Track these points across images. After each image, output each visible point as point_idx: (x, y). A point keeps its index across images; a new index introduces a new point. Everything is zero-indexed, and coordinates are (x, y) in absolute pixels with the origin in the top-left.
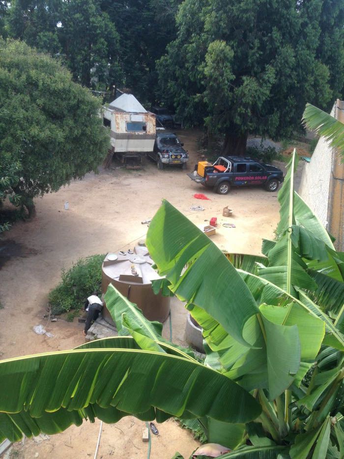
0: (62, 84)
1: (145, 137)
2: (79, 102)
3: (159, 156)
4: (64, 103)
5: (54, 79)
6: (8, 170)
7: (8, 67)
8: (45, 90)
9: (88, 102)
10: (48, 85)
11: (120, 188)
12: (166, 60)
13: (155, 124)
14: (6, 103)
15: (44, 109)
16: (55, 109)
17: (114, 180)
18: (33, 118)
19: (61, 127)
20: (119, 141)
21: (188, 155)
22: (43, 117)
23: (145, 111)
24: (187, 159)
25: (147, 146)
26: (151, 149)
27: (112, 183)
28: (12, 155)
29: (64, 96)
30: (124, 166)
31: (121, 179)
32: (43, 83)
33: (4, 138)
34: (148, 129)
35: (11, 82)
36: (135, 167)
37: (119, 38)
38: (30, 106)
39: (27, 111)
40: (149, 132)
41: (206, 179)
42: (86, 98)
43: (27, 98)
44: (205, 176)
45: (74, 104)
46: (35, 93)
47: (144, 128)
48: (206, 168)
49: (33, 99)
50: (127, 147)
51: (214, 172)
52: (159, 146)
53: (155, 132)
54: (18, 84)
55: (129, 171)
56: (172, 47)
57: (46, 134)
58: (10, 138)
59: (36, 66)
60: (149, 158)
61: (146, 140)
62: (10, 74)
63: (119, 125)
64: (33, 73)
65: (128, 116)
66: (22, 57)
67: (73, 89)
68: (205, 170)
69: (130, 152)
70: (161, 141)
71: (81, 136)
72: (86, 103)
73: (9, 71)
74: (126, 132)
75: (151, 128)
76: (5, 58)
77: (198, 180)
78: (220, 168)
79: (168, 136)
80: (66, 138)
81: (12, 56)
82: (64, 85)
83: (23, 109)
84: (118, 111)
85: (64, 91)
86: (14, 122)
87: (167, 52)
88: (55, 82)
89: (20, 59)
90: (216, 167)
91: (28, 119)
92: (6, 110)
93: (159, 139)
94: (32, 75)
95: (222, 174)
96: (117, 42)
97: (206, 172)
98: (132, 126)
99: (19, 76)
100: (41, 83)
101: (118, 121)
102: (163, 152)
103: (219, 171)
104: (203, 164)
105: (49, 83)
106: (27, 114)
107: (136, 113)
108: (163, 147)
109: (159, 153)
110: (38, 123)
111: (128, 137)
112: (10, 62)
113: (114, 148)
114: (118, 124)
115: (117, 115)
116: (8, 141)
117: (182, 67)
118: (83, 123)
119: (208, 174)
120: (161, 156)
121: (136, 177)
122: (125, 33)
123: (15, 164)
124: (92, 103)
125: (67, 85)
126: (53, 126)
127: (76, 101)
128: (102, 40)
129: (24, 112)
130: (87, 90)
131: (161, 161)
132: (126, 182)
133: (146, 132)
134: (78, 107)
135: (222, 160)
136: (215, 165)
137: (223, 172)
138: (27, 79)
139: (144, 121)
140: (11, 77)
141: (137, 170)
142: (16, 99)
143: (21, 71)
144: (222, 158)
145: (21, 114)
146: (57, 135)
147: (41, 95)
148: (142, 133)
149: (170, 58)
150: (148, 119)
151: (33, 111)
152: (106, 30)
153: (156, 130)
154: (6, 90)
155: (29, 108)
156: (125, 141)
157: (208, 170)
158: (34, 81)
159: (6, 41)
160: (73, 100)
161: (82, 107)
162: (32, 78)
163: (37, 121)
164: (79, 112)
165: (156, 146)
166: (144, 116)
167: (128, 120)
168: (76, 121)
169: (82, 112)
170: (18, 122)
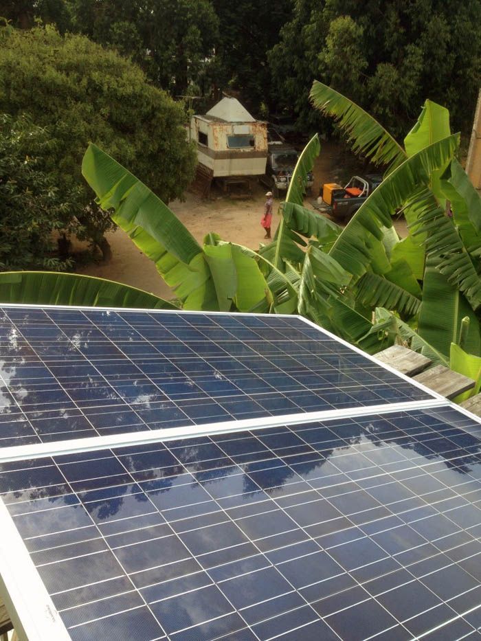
0: (131, 87)
1: (254, 155)
2: (154, 109)
3: (274, 180)
4: (134, 112)
5: (121, 82)
6: (68, 196)
7: (65, 70)
8: (112, 96)
9: (165, 109)
10: (115, 90)
11: (220, 223)
12: (281, 50)
13: (266, 136)
14: (64, 114)
15: (111, 120)
16: (124, 119)
17: (214, 213)
18: (96, 131)
19: (132, 141)
20: (219, 162)
21: (313, 177)
22: (109, 131)
23: (252, 119)
24: (311, 183)
25: (257, 167)
26: (262, 171)
27: (210, 218)
28: (73, 177)
29: (135, 103)
30: (228, 195)
31: (222, 212)
32: (109, 87)
33: (63, 158)
34: (256, 144)
35: (69, 88)
36: (242, 196)
37: (218, 23)
38: (93, 117)
39: (90, 124)
40: (259, 147)
41: (334, 207)
42: (162, 103)
43: (89, 108)
44: (333, 201)
45: (148, 112)
46: (100, 100)
47: (252, 143)
48: (334, 191)
49: (97, 108)
50: (230, 169)
51: (346, 197)
52: (274, 166)
53: (267, 148)
54: (78, 90)
55: (234, 201)
56: (288, 30)
57: (113, 151)
58: (70, 157)
59: (99, 66)
60: (262, 184)
61: (255, 159)
62: (68, 79)
63: (219, 141)
64: (96, 75)
65: (229, 128)
66: (82, 57)
67: (146, 94)
68: (332, 195)
69: (233, 176)
70: (277, 160)
71: (158, 152)
72: (163, 110)
73: (68, 75)
74: (228, 149)
75: (262, 143)
76: (62, 58)
77: (323, 209)
78: (354, 191)
79: (285, 152)
80: (139, 155)
81: (71, 56)
82: (133, 88)
83: (84, 120)
84: (218, 121)
85: (135, 96)
86: (75, 137)
87: (281, 39)
88: (123, 85)
89: (79, 59)
90: (348, 190)
91: (91, 133)
92: (64, 123)
93: (273, 157)
94: (94, 79)
95: (357, 199)
96: (215, 28)
97: (333, 197)
98: (236, 140)
99: (79, 80)
100: (105, 88)
101: (216, 135)
102: (277, 174)
103: (352, 196)
104: (329, 187)
105: (115, 87)
106: (89, 127)
107: (241, 123)
108: (279, 167)
109: (274, 176)
110: (103, 138)
111: (231, 156)
112: (69, 63)
113: (212, 171)
114: (216, 138)
115: (215, 127)
116: (68, 161)
117: (301, 57)
118: (160, 136)
119: (336, 200)
120: (276, 180)
121: (242, 209)
122: (229, 15)
123: (77, 188)
124: (170, 109)
125: (138, 89)
126: (122, 141)
127: (150, 107)
128: (194, 28)
129: (86, 124)
130: (162, 93)
131: (276, 187)
132: (228, 216)
133: (255, 148)
134: (154, 116)
135: (356, 180)
136: (348, 187)
137: (357, 196)
138: (89, 83)
139: (252, 133)
140: (69, 82)
141: (244, 200)
142: (75, 109)
143: (82, 74)
144: (357, 177)
145: (82, 127)
146: (127, 151)
147: (106, 103)
148: (248, 149)
149: (287, 46)
150: (257, 129)
151: (97, 122)
152: (199, 13)
153: (269, 146)
154: (64, 99)
155: (92, 120)
156: (226, 161)
157: (336, 194)
158: (97, 85)
159: (64, 37)
160: (147, 107)
161: (158, 116)
162: (95, 81)
163: (102, 135)
164: (154, 122)
165: (269, 166)
166: (251, 127)
167: (230, 132)
168: (151, 134)
169: (158, 122)
170: (79, 137)
